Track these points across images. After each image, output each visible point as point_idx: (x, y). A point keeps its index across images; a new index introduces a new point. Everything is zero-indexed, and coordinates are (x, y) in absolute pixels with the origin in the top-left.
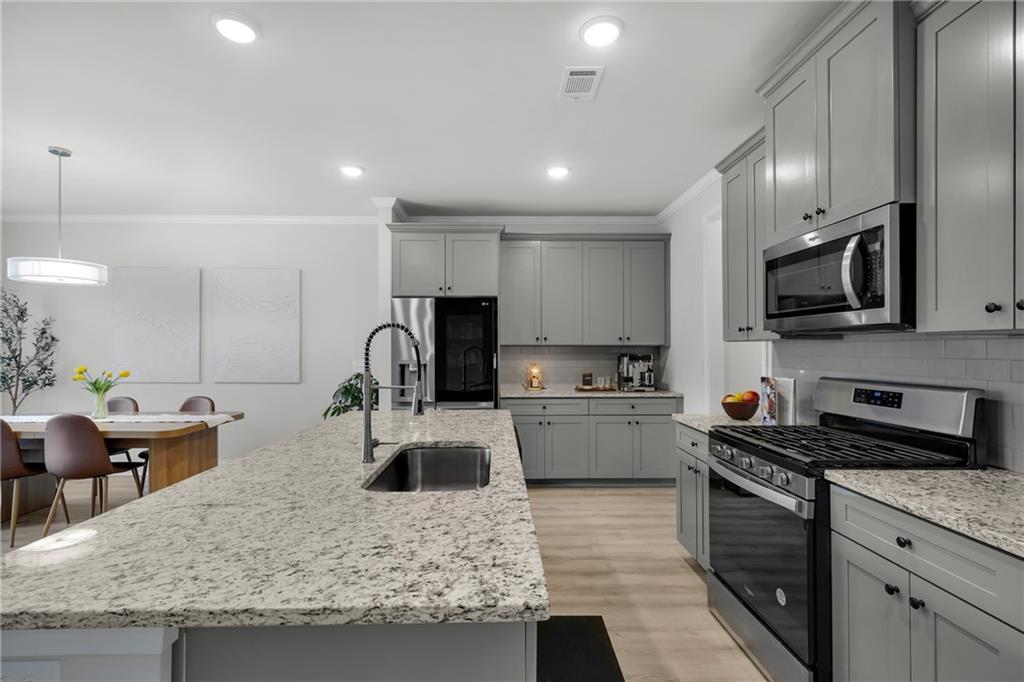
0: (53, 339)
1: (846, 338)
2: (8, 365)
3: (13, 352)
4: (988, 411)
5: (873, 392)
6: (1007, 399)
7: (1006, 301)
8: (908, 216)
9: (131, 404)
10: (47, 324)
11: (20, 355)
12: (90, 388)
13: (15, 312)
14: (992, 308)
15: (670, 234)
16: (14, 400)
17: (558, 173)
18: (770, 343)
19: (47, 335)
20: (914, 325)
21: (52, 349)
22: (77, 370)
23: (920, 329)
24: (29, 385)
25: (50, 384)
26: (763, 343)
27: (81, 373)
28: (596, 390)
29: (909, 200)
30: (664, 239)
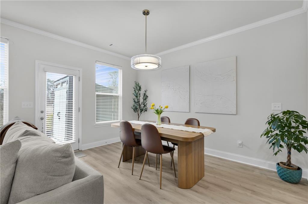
0: (147, 96)
2: (137, 104)
3: (138, 100)
9: (167, 119)
10: (146, 92)
11: (139, 101)
12: (156, 112)
13: (138, 88)
16: (138, 115)
19: (146, 95)
21: (147, 100)
22: (152, 105)
24: (142, 110)
25: (146, 111)
27: (153, 106)
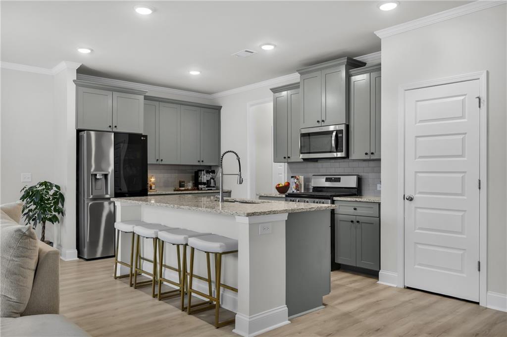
1: (319, 161)
4: (360, 180)
5: (332, 178)
6: (363, 177)
7: (368, 152)
8: (348, 127)
14: (366, 154)
15: (221, 107)
17: (195, 73)
18: (286, 164)
20: (348, 158)
23: (350, 158)
26: (283, 164)
28: (187, 190)
29: (348, 124)
30: (219, 108)
